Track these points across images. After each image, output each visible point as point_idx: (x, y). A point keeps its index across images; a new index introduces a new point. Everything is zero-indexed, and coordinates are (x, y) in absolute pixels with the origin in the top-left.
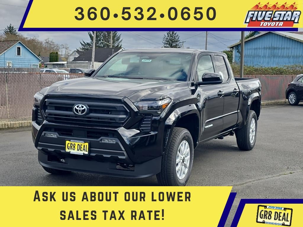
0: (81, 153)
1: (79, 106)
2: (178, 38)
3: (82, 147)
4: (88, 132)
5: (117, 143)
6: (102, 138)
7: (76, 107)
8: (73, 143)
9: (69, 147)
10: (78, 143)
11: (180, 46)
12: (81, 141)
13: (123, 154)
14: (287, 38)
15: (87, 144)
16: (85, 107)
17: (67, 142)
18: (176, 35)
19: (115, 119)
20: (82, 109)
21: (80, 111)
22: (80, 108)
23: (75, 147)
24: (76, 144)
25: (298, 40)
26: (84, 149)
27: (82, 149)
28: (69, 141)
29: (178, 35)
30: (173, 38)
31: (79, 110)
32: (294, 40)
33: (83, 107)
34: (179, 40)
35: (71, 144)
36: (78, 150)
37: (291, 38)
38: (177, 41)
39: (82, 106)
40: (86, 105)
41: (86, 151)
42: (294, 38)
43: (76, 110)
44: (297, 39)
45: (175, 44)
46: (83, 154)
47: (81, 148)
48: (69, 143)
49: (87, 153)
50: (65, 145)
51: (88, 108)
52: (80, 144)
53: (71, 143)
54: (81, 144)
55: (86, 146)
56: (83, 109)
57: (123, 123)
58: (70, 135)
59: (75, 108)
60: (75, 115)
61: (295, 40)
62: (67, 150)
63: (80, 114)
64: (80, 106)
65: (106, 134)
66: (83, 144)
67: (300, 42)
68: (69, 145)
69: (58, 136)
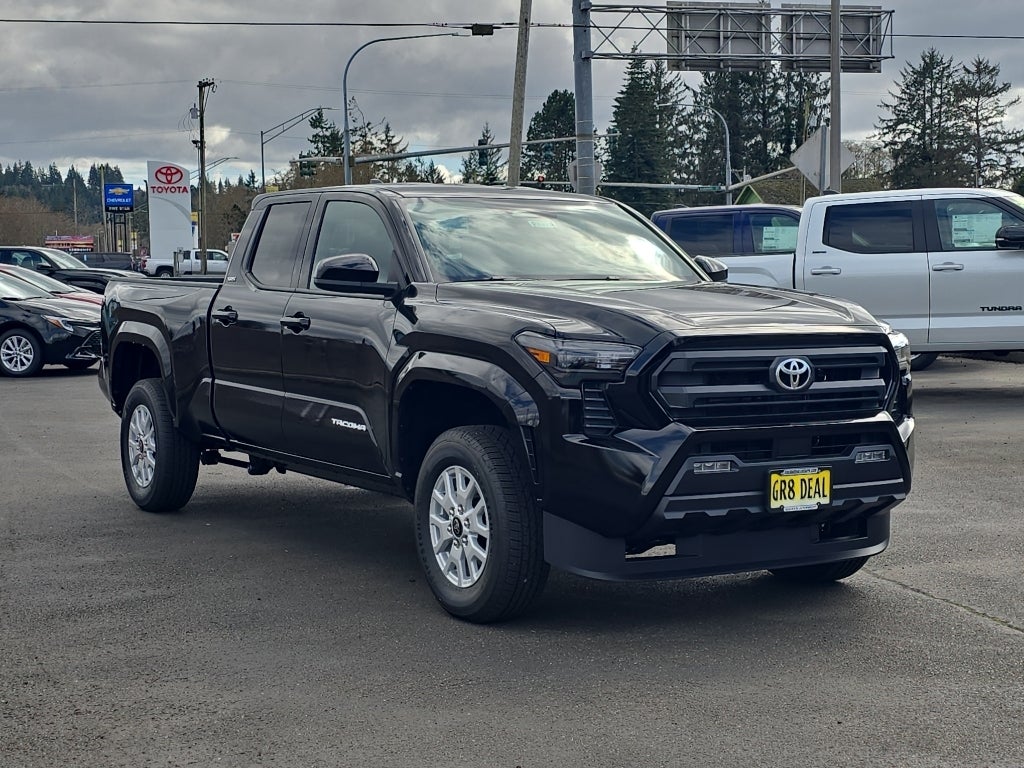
0: (811, 504)
1: (791, 363)
3: (813, 484)
6: (856, 450)
7: (781, 367)
8: (787, 479)
9: (778, 492)
10: (803, 477)
12: (811, 469)
15: (826, 474)
16: (806, 366)
17: (773, 479)
19: (877, 390)
20: (798, 372)
21: (794, 377)
23: (795, 489)
24: (797, 479)
26: (817, 490)
27: (812, 493)
28: (779, 473)
31: (790, 377)
33: (801, 366)
35: (782, 482)
36: (802, 498)
39: (798, 363)
41: (824, 496)
43: (785, 377)
46: (816, 508)
47: (810, 488)
48: (777, 481)
49: (826, 501)
50: (768, 487)
51: (815, 366)
52: (806, 478)
53: (783, 478)
54: (810, 477)
55: (824, 480)
56: (803, 370)
57: (883, 402)
59: (781, 371)
62: (773, 504)
63: (794, 386)
64: (794, 362)
66: (815, 477)
68: (778, 487)
69: (741, 464)
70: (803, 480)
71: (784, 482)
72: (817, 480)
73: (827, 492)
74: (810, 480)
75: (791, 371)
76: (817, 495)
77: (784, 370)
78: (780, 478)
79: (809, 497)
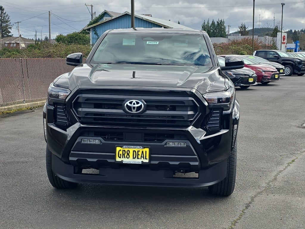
0: (138, 161)
1: (132, 102)
2: (9, 18)
3: (140, 153)
4: (146, 135)
5: (188, 146)
6: (166, 141)
7: (128, 103)
8: (126, 150)
9: (121, 154)
10: (134, 150)
11: (11, 27)
12: (138, 147)
13: (194, 160)
14: (144, 20)
15: (147, 150)
16: (141, 103)
17: (118, 149)
18: (6, 15)
19: (183, 116)
20: (136, 106)
21: (134, 108)
22: (134, 104)
23: (130, 154)
24: (131, 151)
25: (154, 23)
26: (142, 156)
28: (121, 147)
29: (7, 15)
30: (3, 18)
31: (132, 108)
32: (150, 22)
33: (138, 103)
34: (9, 20)
35: (123, 151)
36: (133, 158)
37: (148, 21)
38: (7, 22)
39: (136, 102)
40: (142, 100)
41: (146, 159)
42: (151, 21)
44: (154, 21)
45: (5, 25)
46: (141, 163)
47: (138, 155)
48: (121, 150)
49: (147, 161)
50: (115, 152)
51: (146, 104)
52: (136, 150)
53: (124, 149)
55: (146, 152)
56: (139, 105)
57: (192, 121)
58: (121, 140)
59: (127, 105)
60: (126, 114)
61: (152, 23)
62: (118, 159)
63: (134, 111)
64: (134, 101)
65: (171, 136)
66: (141, 150)
67: (156, 24)
68: (121, 153)
69: (103, 141)
70: (134, 151)
71: (125, 151)
72: (143, 152)
73: (148, 157)
74: (138, 151)
75: (132, 105)
76: (142, 158)
77: (129, 104)
78: (122, 149)
79: (138, 158)
